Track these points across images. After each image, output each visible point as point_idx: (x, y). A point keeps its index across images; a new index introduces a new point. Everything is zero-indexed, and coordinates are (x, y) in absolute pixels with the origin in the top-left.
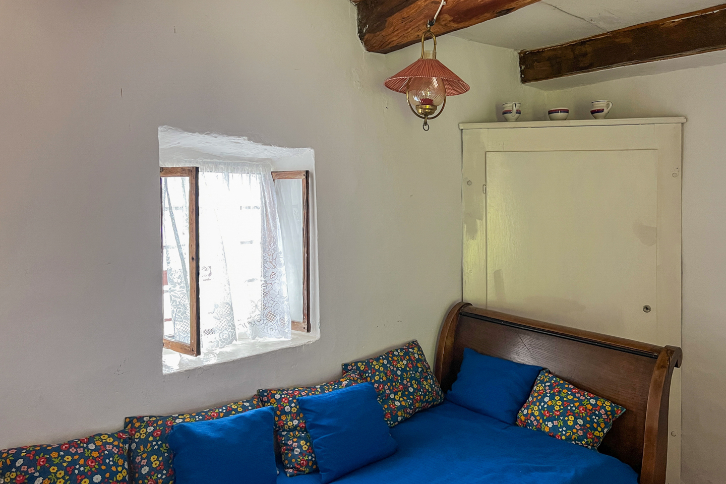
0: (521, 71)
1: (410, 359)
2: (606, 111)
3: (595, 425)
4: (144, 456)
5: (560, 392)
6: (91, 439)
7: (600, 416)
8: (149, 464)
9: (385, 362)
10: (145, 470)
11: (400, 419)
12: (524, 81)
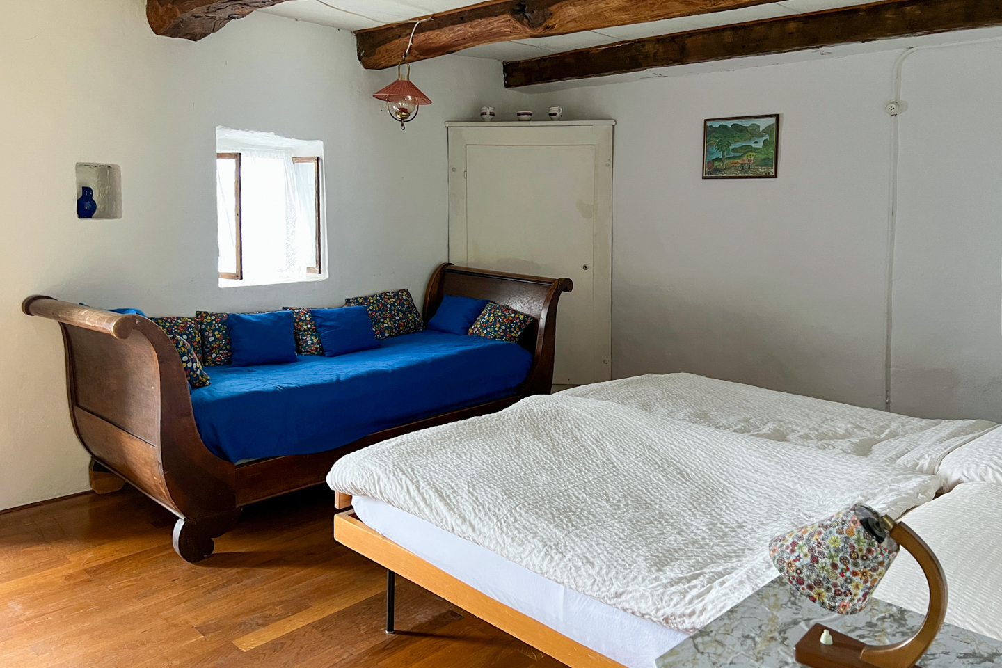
0: (505, 78)
1: (399, 298)
2: (558, 114)
3: (512, 329)
4: (211, 331)
5: (494, 312)
6: (178, 318)
7: (516, 324)
8: (214, 336)
9: (379, 298)
10: (211, 339)
11: (387, 335)
12: (507, 86)
